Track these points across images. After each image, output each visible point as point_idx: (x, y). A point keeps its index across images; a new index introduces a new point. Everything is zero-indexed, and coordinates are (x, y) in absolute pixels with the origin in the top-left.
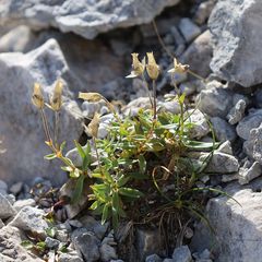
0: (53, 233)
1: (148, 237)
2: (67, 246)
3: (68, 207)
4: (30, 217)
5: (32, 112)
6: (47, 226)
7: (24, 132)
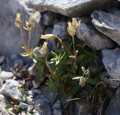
0: (24, 99)
1: (81, 107)
2: (33, 110)
3: (34, 82)
4: (11, 88)
5: (12, 14)
6: (21, 95)
7: (6, 25)
